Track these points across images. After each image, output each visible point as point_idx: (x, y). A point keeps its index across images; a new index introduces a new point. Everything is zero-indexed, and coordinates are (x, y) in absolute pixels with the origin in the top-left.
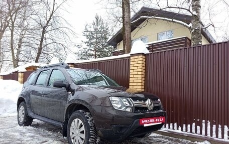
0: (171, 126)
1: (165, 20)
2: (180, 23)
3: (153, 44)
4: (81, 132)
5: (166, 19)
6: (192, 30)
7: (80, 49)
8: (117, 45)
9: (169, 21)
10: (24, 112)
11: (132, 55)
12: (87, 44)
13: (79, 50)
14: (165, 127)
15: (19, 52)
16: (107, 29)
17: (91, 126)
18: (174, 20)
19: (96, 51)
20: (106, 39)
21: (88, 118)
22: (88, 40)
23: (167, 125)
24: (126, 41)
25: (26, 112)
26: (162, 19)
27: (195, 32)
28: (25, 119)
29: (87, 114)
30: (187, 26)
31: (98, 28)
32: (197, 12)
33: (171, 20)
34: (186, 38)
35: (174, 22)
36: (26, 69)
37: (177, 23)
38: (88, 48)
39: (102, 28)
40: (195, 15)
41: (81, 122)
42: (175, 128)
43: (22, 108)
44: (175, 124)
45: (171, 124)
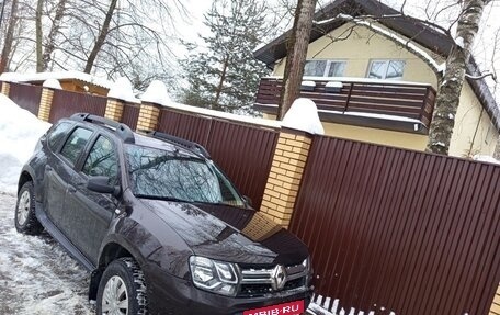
0: (327, 304)
1: (391, 39)
2: (421, 57)
3: (352, 83)
4: (121, 310)
5: (393, 35)
6: (443, 80)
7: (193, 52)
8: (274, 63)
9: (400, 44)
10: (28, 205)
11: (285, 129)
12: (209, 44)
13: (188, 53)
14: (315, 300)
15: (55, 30)
16: (262, 19)
17: (142, 307)
18: (410, 45)
19: (226, 65)
20: (254, 40)
21: (139, 286)
22: (213, 35)
23: (320, 298)
24: (292, 69)
25: (33, 207)
26: (385, 35)
27: (447, 86)
28: (28, 222)
29: (140, 276)
30: (434, 68)
31: (242, 11)
32: (466, 41)
33: (404, 43)
34: (428, 87)
35: (409, 49)
36: (62, 82)
37: (416, 53)
38: (211, 53)
39: (251, 12)
40: (459, 47)
41: (124, 288)
42: (334, 309)
43: (26, 195)
44: (336, 301)
45: (328, 299)
